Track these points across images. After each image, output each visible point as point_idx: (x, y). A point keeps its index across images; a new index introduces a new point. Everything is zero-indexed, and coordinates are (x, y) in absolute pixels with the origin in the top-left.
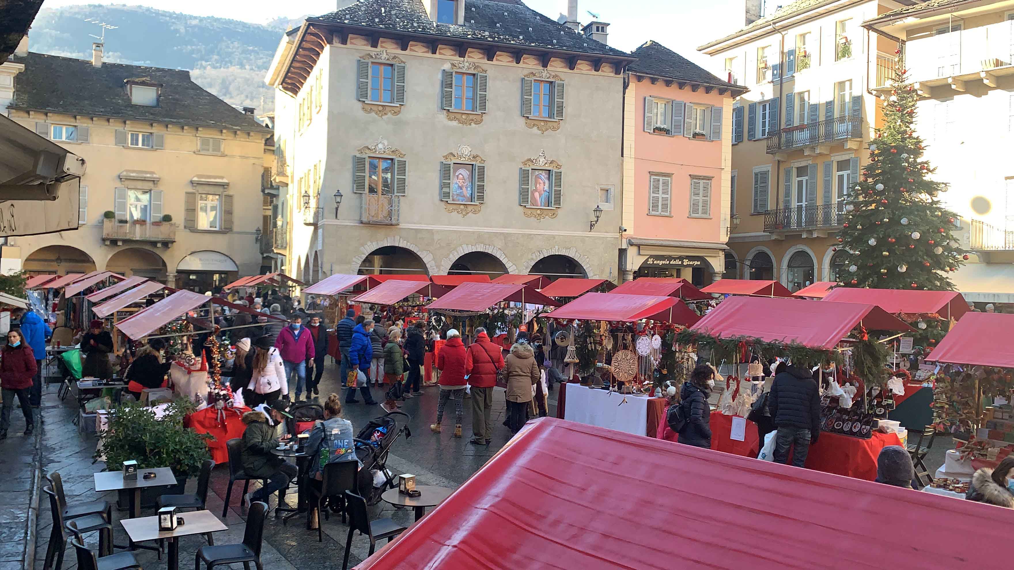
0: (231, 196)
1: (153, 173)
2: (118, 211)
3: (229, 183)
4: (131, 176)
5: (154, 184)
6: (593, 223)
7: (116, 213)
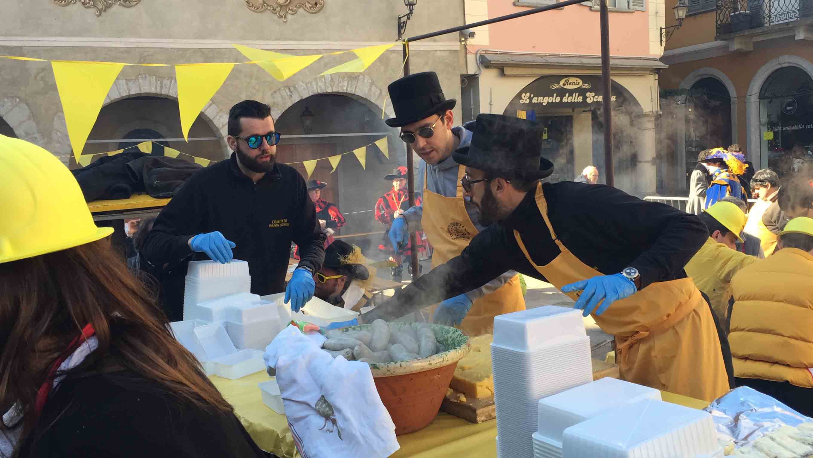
6: (403, 20)
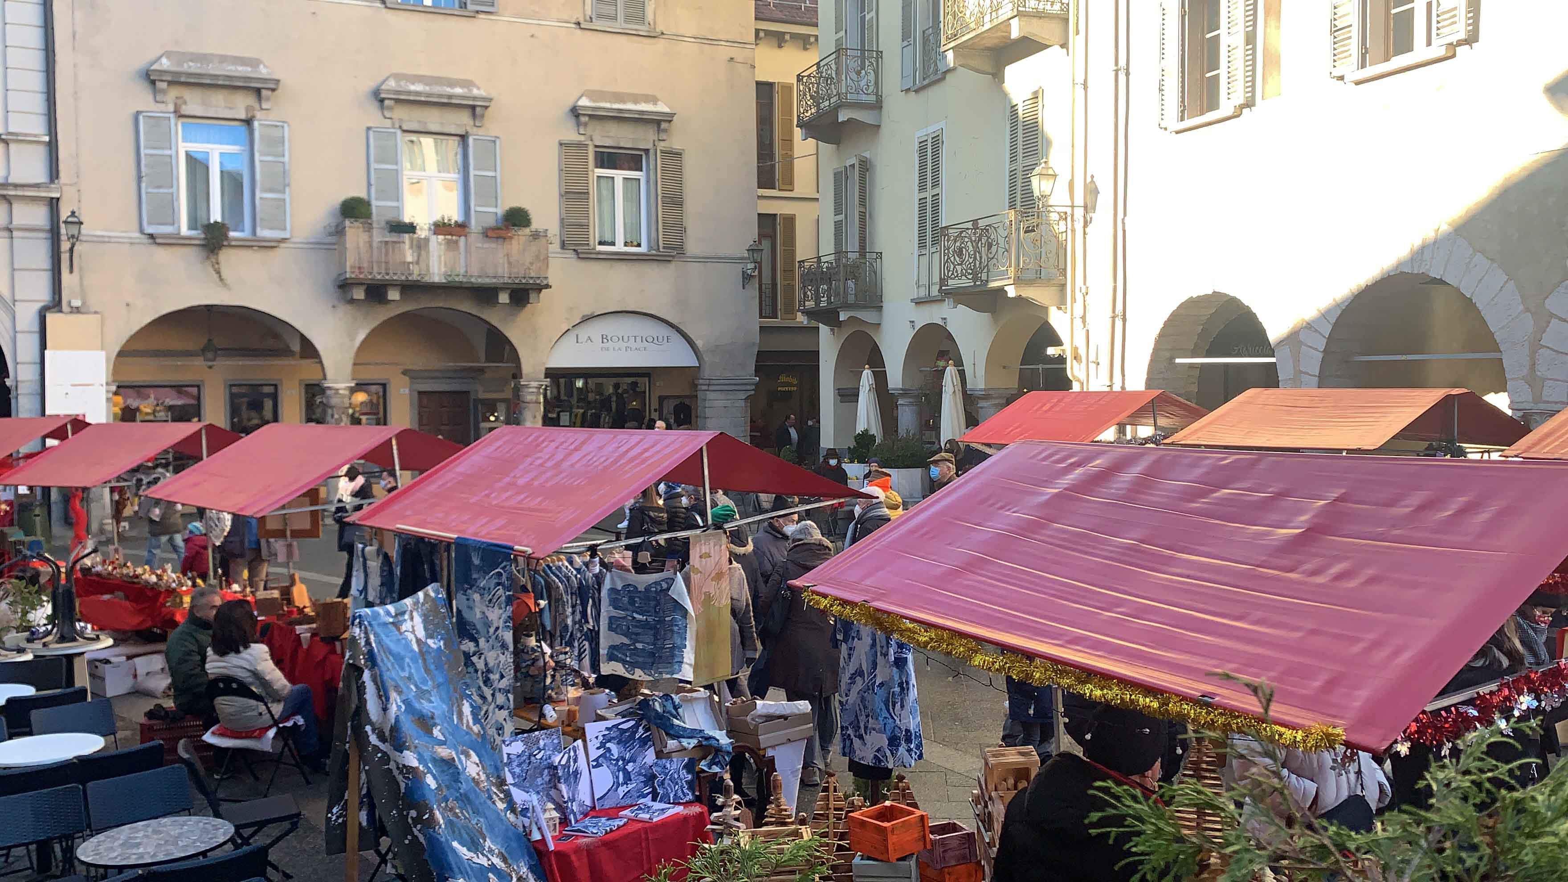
0: (678, 154)
1: (467, 84)
2: (377, 199)
3: (673, 115)
4: (409, 93)
5: (474, 115)
7: (374, 203)
